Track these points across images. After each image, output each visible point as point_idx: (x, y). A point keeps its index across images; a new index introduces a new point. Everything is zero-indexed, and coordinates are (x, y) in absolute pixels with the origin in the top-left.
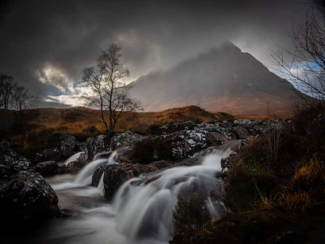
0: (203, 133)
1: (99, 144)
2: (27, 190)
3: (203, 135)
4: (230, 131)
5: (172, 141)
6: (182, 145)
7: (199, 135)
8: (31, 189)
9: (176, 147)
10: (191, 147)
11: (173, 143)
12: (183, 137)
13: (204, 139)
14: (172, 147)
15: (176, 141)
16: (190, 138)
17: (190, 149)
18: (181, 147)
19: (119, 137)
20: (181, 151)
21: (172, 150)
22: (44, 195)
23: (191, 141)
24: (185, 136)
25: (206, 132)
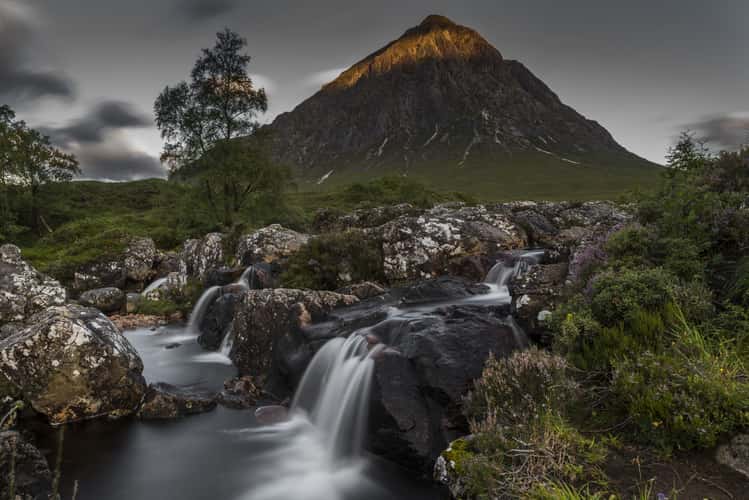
0: (455, 224)
1: (211, 253)
2: (79, 341)
3: (453, 229)
4: (512, 221)
5: (383, 241)
6: (406, 249)
7: (446, 227)
8: (87, 339)
9: (394, 254)
10: (429, 255)
11: (385, 245)
12: (409, 231)
13: (458, 237)
14: (383, 254)
15: (392, 242)
16: (425, 235)
17: (426, 258)
18: (404, 255)
19: (256, 236)
20: (404, 262)
21: (383, 260)
22: (116, 352)
23: (427, 241)
24: (415, 230)
25: (460, 220)
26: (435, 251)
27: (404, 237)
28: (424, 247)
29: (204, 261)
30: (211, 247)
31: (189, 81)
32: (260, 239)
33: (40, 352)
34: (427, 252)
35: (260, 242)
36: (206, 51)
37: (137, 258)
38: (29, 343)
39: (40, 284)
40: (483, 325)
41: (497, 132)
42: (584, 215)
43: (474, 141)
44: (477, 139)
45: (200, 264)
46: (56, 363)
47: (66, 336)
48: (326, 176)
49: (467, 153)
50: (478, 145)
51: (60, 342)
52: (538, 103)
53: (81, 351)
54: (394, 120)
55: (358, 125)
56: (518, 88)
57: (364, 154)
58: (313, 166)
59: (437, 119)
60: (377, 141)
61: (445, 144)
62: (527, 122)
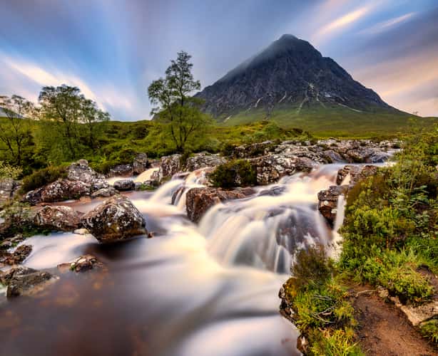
0: (293, 159)
1: (174, 164)
2: (119, 215)
3: (292, 161)
4: (321, 156)
5: (256, 166)
6: (268, 170)
7: (288, 160)
8: (123, 214)
9: (262, 172)
10: (279, 174)
11: (258, 168)
12: (270, 162)
13: (294, 165)
14: (257, 172)
15: (262, 166)
16: (278, 164)
18: (267, 173)
19: (196, 158)
20: (267, 176)
21: (256, 175)
22: (135, 219)
23: (278, 167)
24: (272, 162)
25: (295, 157)
26: (282, 172)
27: (267, 165)
28: (277, 170)
29: (171, 168)
30: (174, 161)
31: (164, 77)
33: (103, 219)
34: (278, 172)
36: (173, 61)
37: (138, 162)
38: (98, 216)
39: (97, 178)
41: (318, 95)
42: (359, 153)
43: (305, 99)
44: (307, 99)
45: (169, 169)
46: (109, 224)
47: (114, 213)
48: (228, 118)
49: (301, 106)
50: (307, 102)
51: (112, 215)
52: (340, 80)
53: (120, 219)
54: (263, 89)
55: (245, 92)
56: (330, 72)
57: (248, 107)
58: (222, 113)
59: (285, 89)
60: (254, 101)
61: (290, 101)
62: (334, 90)
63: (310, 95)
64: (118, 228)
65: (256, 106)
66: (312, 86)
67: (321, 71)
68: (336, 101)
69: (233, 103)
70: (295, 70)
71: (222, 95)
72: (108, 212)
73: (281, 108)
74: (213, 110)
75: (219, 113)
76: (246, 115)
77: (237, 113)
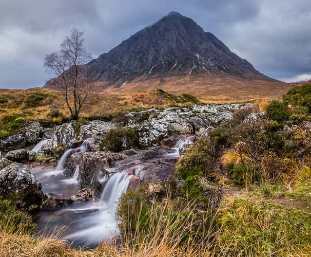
0: (165, 124)
1: (68, 132)
2: (19, 179)
3: (165, 126)
4: (188, 122)
5: (138, 131)
6: (147, 134)
7: (162, 126)
8: (22, 178)
9: (142, 137)
10: (155, 137)
11: (139, 133)
12: (148, 128)
13: (166, 130)
14: (139, 137)
15: (142, 132)
16: (154, 129)
17: (154, 138)
18: (146, 137)
19: (88, 126)
20: (146, 139)
21: (139, 139)
22: (33, 183)
23: (155, 132)
24: (150, 127)
25: (167, 123)
26: (157, 136)
27: (147, 130)
28: (153, 134)
29: (65, 136)
30: (68, 130)
32: (90, 128)
33: (4, 184)
34: (154, 136)
35: (90, 129)
37: (32, 132)
40: (168, 166)
41: (203, 64)
43: (193, 67)
44: (195, 67)
45: (63, 137)
46: (10, 188)
47: (14, 177)
48: (125, 84)
49: (190, 73)
50: (195, 69)
51: (12, 179)
52: (220, 51)
53: (20, 182)
54: (156, 58)
55: (139, 59)
56: (212, 45)
57: (143, 73)
58: (119, 78)
59: (176, 57)
60: (149, 67)
61: (180, 69)
62: (216, 59)
63: (197, 64)
64: (17, 191)
65: (150, 72)
66: (198, 56)
67: (205, 43)
68: (219, 69)
69: (128, 70)
70: (183, 42)
71: (117, 63)
72: (9, 177)
73: (173, 75)
74: (109, 77)
75: (115, 79)
76: (142, 81)
77: (133, 79)
